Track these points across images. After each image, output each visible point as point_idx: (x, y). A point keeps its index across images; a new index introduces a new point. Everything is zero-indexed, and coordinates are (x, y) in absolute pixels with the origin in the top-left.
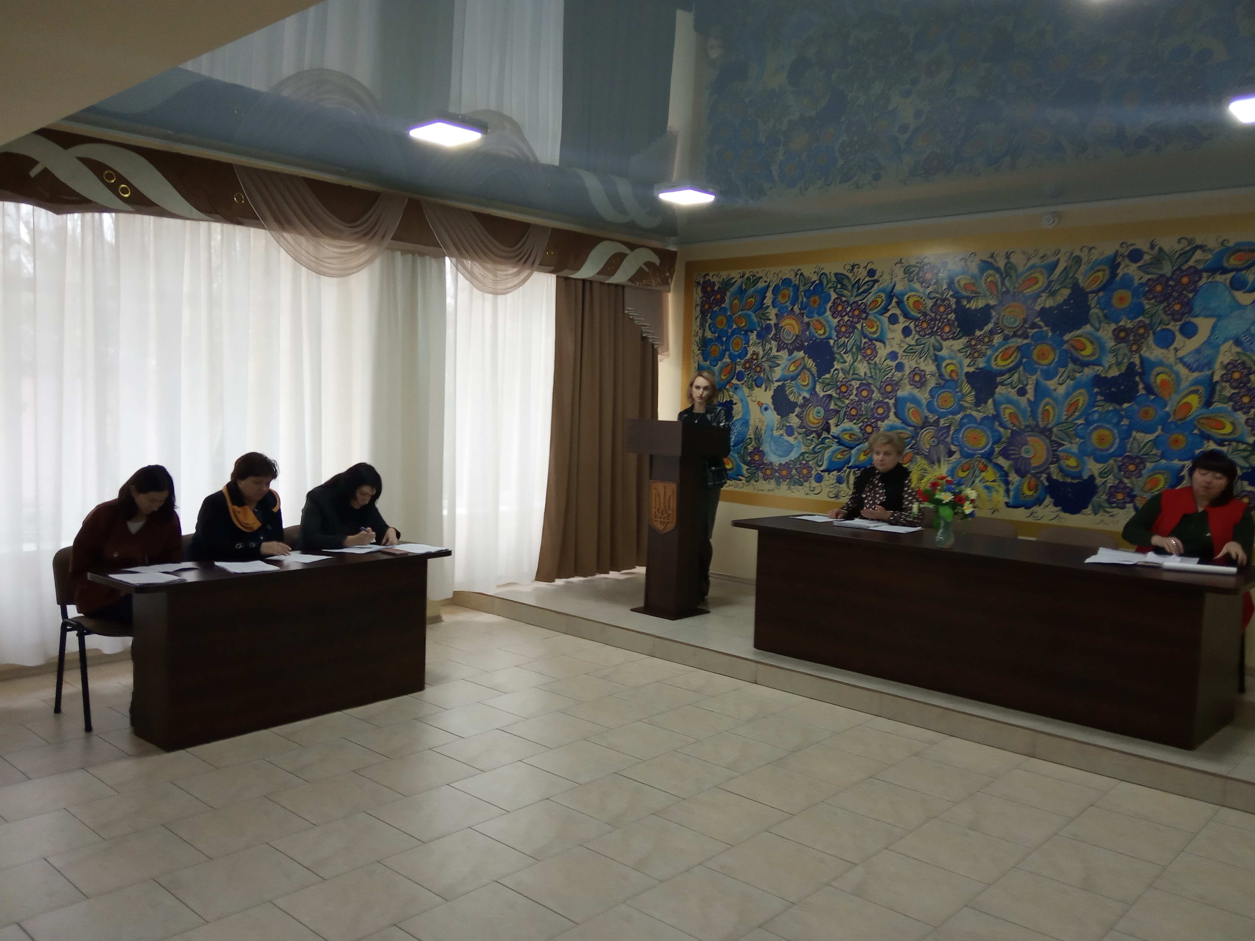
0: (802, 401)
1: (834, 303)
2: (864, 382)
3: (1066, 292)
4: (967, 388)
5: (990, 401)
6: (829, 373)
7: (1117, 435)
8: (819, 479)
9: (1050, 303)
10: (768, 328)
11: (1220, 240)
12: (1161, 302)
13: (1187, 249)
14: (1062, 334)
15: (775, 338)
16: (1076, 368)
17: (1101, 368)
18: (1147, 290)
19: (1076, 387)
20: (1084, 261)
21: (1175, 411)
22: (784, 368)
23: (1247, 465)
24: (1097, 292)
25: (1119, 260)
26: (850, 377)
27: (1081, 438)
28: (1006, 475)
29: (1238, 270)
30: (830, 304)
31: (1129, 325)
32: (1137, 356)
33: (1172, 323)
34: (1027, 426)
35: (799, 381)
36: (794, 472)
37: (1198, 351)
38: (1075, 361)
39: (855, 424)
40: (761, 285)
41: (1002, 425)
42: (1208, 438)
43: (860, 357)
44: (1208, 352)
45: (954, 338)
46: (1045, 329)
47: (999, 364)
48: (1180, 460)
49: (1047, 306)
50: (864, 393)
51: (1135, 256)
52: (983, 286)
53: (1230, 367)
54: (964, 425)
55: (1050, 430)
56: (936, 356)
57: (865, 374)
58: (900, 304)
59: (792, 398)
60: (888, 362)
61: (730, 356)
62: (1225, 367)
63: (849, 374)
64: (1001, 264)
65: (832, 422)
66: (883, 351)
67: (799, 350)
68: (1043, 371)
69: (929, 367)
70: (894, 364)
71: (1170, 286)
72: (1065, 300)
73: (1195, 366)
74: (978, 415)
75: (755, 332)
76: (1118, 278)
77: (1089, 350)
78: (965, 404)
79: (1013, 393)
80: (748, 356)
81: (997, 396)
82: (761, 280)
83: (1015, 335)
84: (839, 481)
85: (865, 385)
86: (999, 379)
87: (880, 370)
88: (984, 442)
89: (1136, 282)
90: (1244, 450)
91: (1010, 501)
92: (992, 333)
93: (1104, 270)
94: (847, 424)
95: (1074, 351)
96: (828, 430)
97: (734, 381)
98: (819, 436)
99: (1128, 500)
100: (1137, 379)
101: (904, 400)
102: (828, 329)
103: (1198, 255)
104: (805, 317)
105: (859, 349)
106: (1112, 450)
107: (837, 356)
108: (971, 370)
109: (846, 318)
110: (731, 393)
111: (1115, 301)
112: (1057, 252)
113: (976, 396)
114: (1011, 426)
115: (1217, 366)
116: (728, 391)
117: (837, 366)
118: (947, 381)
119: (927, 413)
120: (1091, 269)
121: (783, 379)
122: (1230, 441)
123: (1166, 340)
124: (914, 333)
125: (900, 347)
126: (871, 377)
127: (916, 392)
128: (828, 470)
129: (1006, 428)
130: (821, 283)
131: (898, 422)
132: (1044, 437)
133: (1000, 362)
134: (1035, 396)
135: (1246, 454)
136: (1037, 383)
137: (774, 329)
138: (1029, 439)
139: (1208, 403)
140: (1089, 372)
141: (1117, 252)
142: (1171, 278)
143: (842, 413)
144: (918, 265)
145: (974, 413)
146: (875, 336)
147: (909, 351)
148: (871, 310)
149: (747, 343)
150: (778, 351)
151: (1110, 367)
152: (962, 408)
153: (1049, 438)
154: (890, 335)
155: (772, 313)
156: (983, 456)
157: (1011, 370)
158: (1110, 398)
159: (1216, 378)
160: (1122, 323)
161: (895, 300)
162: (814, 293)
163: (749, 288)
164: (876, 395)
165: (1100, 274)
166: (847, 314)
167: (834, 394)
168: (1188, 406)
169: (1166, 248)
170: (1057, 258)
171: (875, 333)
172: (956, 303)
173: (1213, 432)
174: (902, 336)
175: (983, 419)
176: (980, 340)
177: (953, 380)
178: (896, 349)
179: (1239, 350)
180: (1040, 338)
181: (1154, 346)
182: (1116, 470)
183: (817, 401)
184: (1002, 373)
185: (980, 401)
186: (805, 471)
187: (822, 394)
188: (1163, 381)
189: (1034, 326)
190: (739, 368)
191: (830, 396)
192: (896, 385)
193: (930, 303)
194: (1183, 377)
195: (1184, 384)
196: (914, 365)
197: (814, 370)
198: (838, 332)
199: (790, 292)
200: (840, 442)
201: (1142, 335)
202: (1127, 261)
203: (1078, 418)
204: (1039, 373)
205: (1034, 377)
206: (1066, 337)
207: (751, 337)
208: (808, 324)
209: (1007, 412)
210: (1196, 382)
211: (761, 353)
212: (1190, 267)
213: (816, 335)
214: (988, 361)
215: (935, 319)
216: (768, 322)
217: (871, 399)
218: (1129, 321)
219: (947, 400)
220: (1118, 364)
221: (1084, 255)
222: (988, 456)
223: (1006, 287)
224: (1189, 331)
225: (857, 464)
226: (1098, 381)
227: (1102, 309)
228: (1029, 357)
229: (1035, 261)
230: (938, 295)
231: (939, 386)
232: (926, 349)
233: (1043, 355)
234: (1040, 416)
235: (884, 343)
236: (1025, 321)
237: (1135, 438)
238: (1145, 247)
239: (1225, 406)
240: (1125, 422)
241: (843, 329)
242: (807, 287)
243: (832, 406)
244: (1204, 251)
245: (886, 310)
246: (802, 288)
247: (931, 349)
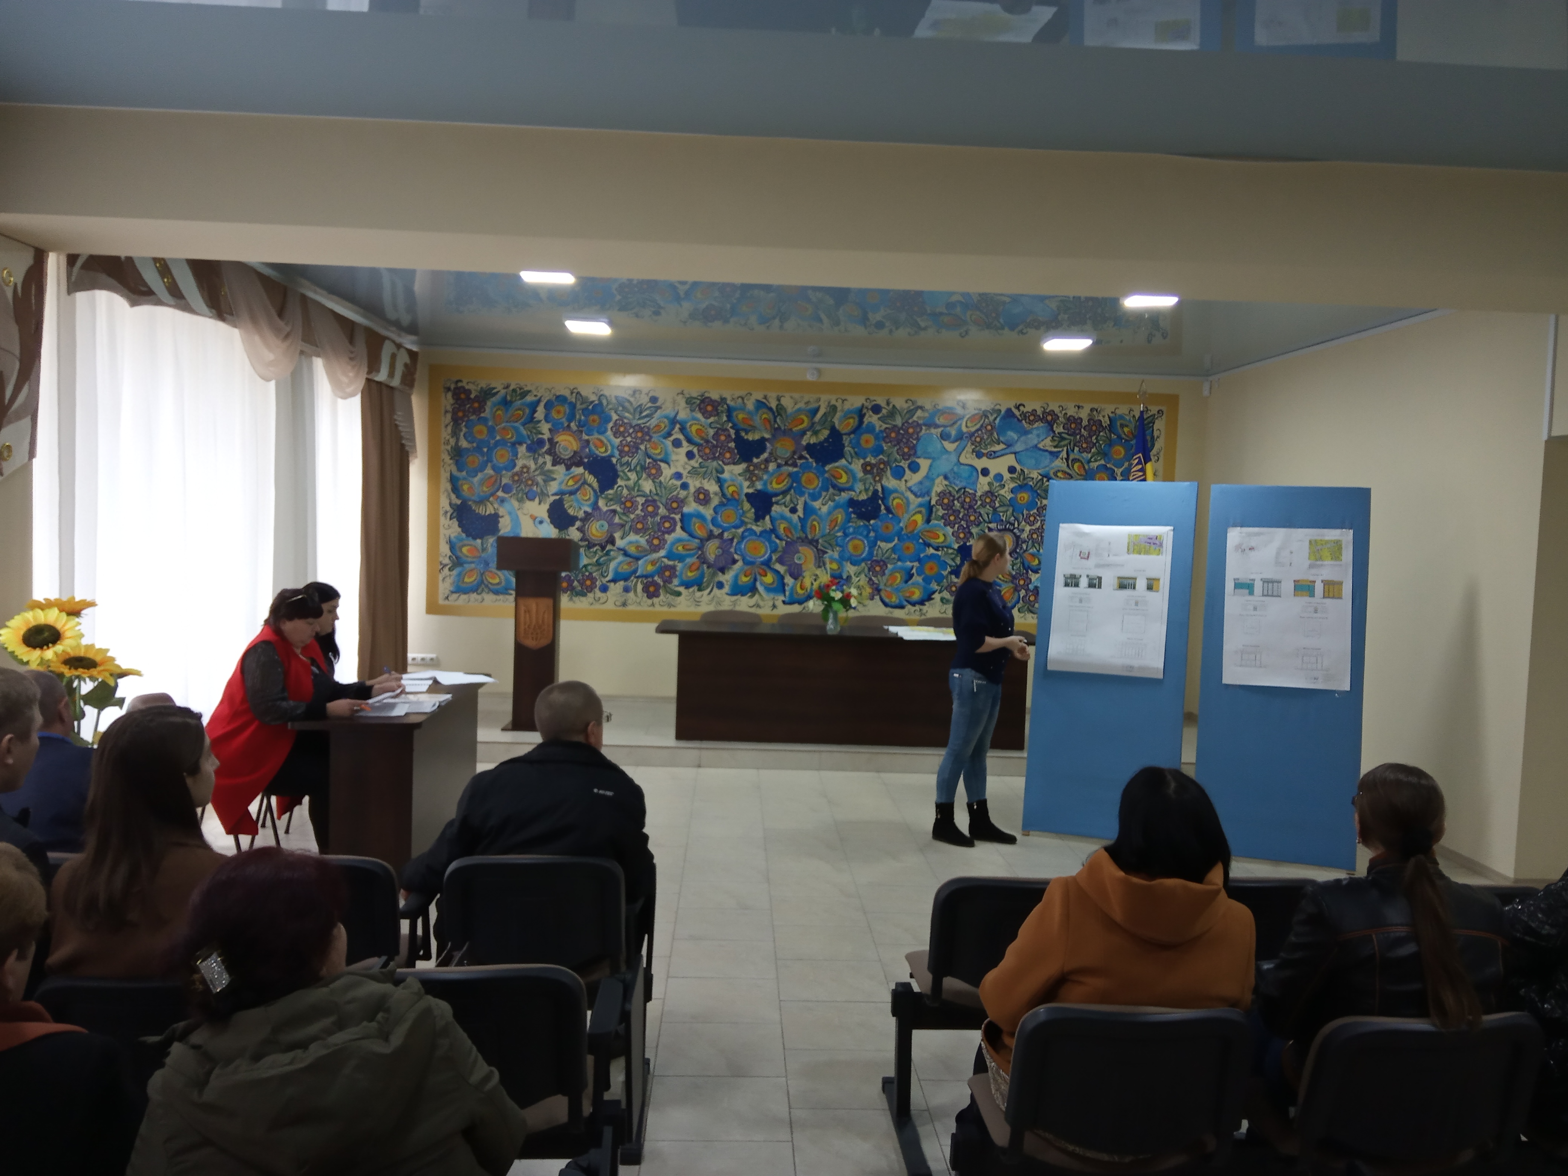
0: (583, 515)
1: (615, 423)
2: (650, 498)
3: (826, 433)
4: (747, 506)
5: (767, 518)
6: (613, 488)
7: (866, 545)
8: (604, 589)
9: (813, 440)
10: (541, 443)
11: (933, 404)
12: (895, 446)
13: (912, 408)
14: (824, 466)
15: (550, 452)
16: (836, 492)
17: (853, 493)
18: (884, 436)
19: (836, 507)
20: (839, 408)
21: (906, 526)
22: (561, 483)
23: (954, 564)
24: (849, 434)
25: (865, 411)
26: (635, 493)
27: (840, 546)
28: (782, 578)
29: (945, 426)
30: (611, 425)
31: (873, 461)
32: (879, 484)
33: (903, 461)
34: (798, 538)
35: (579, 495)
36: (576, 583)
37: (921, 483)
38: (834, 486)
39: (641, 537)
40: (529, 399)
41: (778, 537)
42: (929, 545)
43: (644, 475)
44: (927, 484)
45: (734, 464)
46: (810, 460)
47: (775, 487)
48: (911, 562)
49: (812, 442)
50: (650, 509)
51: (876, 409)
52: (757, 421)
53: (942, 495)
54: (746, 537)
55: (817, 541)
56: (718, 478)
57: (651, 491)
58: (682, 430)
59: (571, 512)
60: (674, 482)
61: (494, 468)
62: (939, 495)
63: (634, 490)
64: (773, 405)
65: (617, 535)
66: (667, 472)
67: (578, 465)
68: (809, 494)
69: (712, 487)
70: (679, 483)
71: (901, 434)
72: (825, 439)
73: (918, 494)
74: (758, 529)
75: (525, 446)
76: (864, 425)
77: (844, 479)
78: (746, 520)
79: (786, 511)
80: (517, 469)
81: (773, 513)
82: (530, 394)
83: (786, 464)
84: (626, 590)
85: (650, 501)
86: (774, 500)
87: (665, 488)
88: (763, 551)
89: (877, 429)
90: (952, 554)
91: (787, 600)
92: (767, 461)
93: (854, 418)
94: (633, 537)
95: (832, 479)
96: (613, 542)
97: (500, 494)
98: (603, 548)
99: (876, 592)
100: (880, 502)
101: (691, 515)
102: (610, 448)
103: (919, 413)
104: (584, 434)
105: (644, 468)
106: (864, 555)
107: (621, 474)
108: (751, 491)
109: (629, 439)
110: (496, 506)
111: (862, 442)
112: (819, 400)
113: (756, 513)
114: (785, 538)
115: (933, 494)
116: (492, 504)
117: (620, 482)
118: (728, 500)
119: (712, 527)
120: (845, 416)
121: (561, 493)
122: (942, 547)
123: (899, 474)
124: (697, 456)
125: (684, 469)
126: (657, 494)
127: (701, 509)
128: (614, 581)
129: (781, 539)
130: (601, 404)
131: (684, 535)
132: (812, 547)
133: (775, 486)
134: (804, 514)
135: (953, 556)
136: (806, 503)
137: (547, 443)
138: (800, 548)
139: (928, 521)
140: (845, 496)
141: (863, 405)
142: (902, 428)
143: (627, 527)
144: (699, 397)
145: (754, 528)
146: (659, 457)
147: (693, 472)
148: (655, 433)
149: (516, 454)
150: (554, 465)
151: (860, 492)
152: (743, 523)
153: (816, 548)
154: (674, 457)
155: (545, 428)
156: (763, 563)
157: (785, 493)
158: (862, 516)
159: (933, 502)
160: (868, 459)
161: (678, 426)
162: (593, 412)
163: (515, 400)
164: (662, 511)
165: (851, 421)
166: (630, 435)
167: (618, 509)
168: (915, 522)
169: (898, 406)
170: (816, 405)
171: (659, 454)
172: (735, 434)
173: (932, 541)
174: (686, 459)
175: (762, 532)
176: (757, 466)
177: (735, 499)
178: (681, 470)
179: (947, 483)
180: (806, 468)
181: (891, 478)
182: (866, 570)
183: (600, 515)
184: (776, 495)
185: (759, 517)
186: (588, 583)
187: (605, 509)
188: (898, 504)
189: (801, 457)
190: (505, 481)
191: (614, 512)
192: (682, 502)
193: (711, 432)
194: (911, 501)
195: (912, 507)
196: (698, 485)
197: (596, 485)
198: (621, 452)
199: (566, 409)
200: (626, 554)
201: (882, 469)
202: (871, 413)
203: (838, 531)
204: (806, 495)
205: (803, 499)
206: (827, 468)
207: (519, 450)
208: (588, 441)
209: (782, 527)
210: (920, 505)
211: (533, 466)
212: (914, 421)
213: (597, 452)
214: (765, 484)
215: (717, 447)
216: (540, 436)
217: (657, 514)
218: (872, 458)
219: (729, 516)
220: (866, 490)
221: (839, 404)
222: (767, 563)
223: (778, 425)
224: (914, 468)
225: (645, 573)
226: (852, 503)
227: (853, 448)
228: (799, 482)
229: (801, 405)
230: (718, 426)
231: (722, 504)
232: (709, 471)
233: (810, 481)
234: (808, 530)
235: (668, 463)
236: (794, 453)
237: (879, 547)
238: (883, 404)
239: (939, 522)
240: (872, 534)
241: (626, 449)
242: (584, 406)
243: (617, 520)
244: (923, 411)
245: (669, 434)
246: (579, 406)
247: (714, 472)
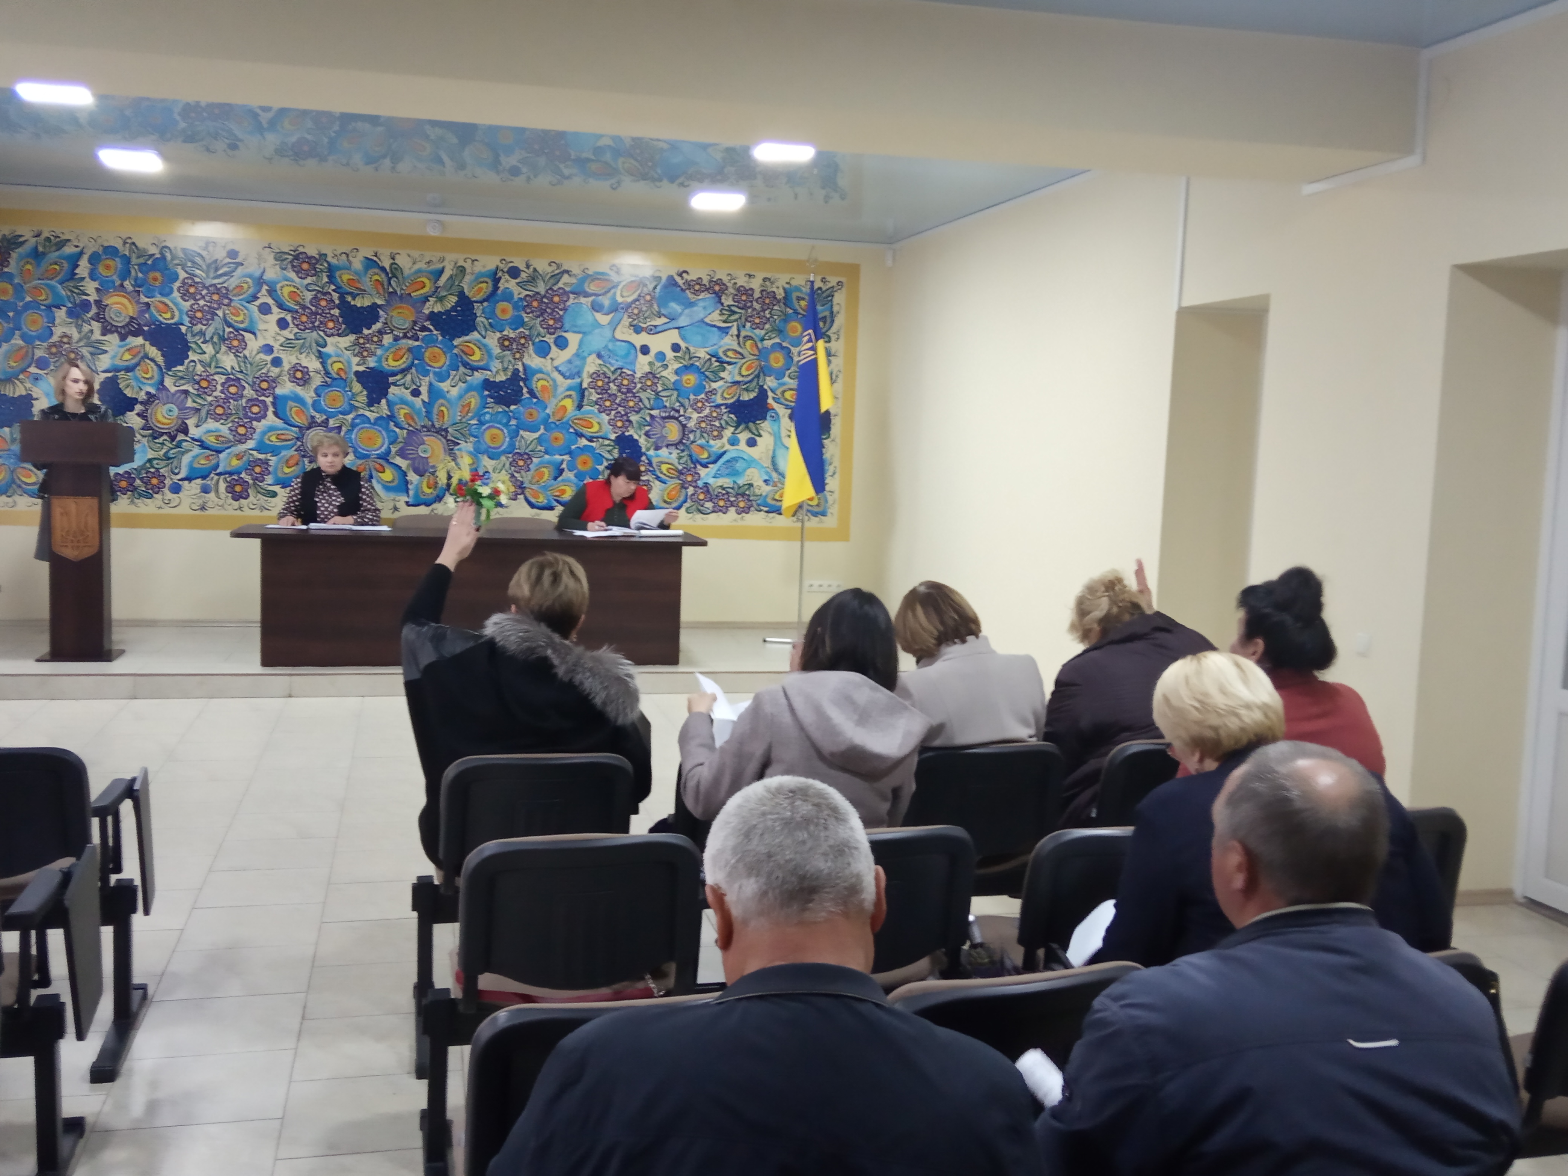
0: (145, 397)
1: (184, 283)
2: (232, 376)
3: (454, 299)
4: (357, 387)
5: (384, 401)
6: (182, 364)
7: (506, 435)
8: (176, 489)
9: (438, 308)
10: (86, 305)
11: (582, 269)
12: (538, 317)
13: (557, 272)
14: (452, 339)
15: (97, 318)
16: (468, 372)
17: (489, 373)
18: (524, 305)
19: (470, 389)
20: (468, 270)
21: (553, 413)
22: (114, 357)
24: (481, 302)
25: (500, 274)
26: (212, 370)
27: (475, 437)
28: (405, 474)
29: (597, 295)
30: (177, 284)
31: (512, 335)
32: (520, 363)
33: (548, 336)
34: (423, 427)
35: (138, 372)
36: (138, 482)
37: (570, 362)
38: (466, 365)
39: (222, 424)
40: (68, 250)
41: (397, 425)
42: (581, 435)
43: (224, 348)
44: (578, 362)
45: (339, 335)
46: (435, 332)
47: (391, 364)
48: (561, 455)
49: (436, 311)
50: (233, 390)
51: (514, 272)
52: (367, 283)
53: (596, 375)
54: (357, 425)
55: (446, 430)
56: (319, 352)
57: (233, 368)
58: (271, 292)
59: (129, 393)
60: (262, 356)
61: (23, 337)
62: (591, 376)
63: (210, 367)
64: (386, 264)
65: (191, 423)
66: (253, 344)
67: (135, 334)
68: (435, 373)
69: (313, 364)
70: (269, 358)
71: (545, 303)
72: (453, 307)
73: (567, 374)
74: (372, 416)
75: (64, 309)
76: (499, 292)
77: (477, 356)
78: (357, 404)
79: (407, 394)
80: (55, 338)
81: (390, 396)
82: (68, 244)
83: (405, 336)
84: (205, 490)
85: (232, 380)
86: (391, 379)
87: (251, 364)
88: (379, 441)
89: (516, 297)
90: (609, 445)
91: (410, 500)
92: (381, 332)
93: (487, 282)
94: (211, 425)
95: (462, 355)
96: (185, 431)
97: (33, 370)
98: (173, 438)
99: (519, 491)
100: (521, 384)
101: (286, 398)
102: (177, 313)
103: (565, 278)
104: (142, 296)
105: (223, 339)
106: (504, 447)
107: (193, 345)
108: (361, 369)
109: (202, 302)
110: (28, 385)
111: (498, 312)
112: (443, 260)
113: (368, 396)
114: (406, 426)
115: (585, 375)
116: (21, 382)
117: (192, 356)
118: (334, 379)
119: (314, 413)
120: (476, 279)
121: (116, 369)
122: (597, 437)
123: (543, 351)
124: (291, 325)
125: (276, 340)
126: (241, 372)
127: (299, 390)
128: (189, 479)
129: (401, 428)
130: (164, 258)
131: (279, 423)
132: (440, 437)
134: (429, 397)
135: (610, 448)
136: (431, 384)
137: (93, 306)
138: (425, 438)
139: (580, 407)
140: (479, 376)
141: (497, 268)
142: (545, 296)
143: (203, 412)
144: (292, 253)
145: (368, 414)
146: (242, 326)
147: (288, 345)
148: (235, 295)
149: (52, 321)
150: (103, 334)
151: (497, 372)
152: (353, 408)
153: (445, 438)
154: (261, 326)
155: (90, 287)
156: (380, 457)
157: (404, 371)
158: (499, 401)
159: (585, 385)
160: (505, 333)
161: (265, 287)
162: (154, 267)
163: (50, 252)
164: (249, 392)
165: (484, 285)
166: (203, 297)
167: (191, 390)
168: (564, 408)
169: (539, 269)
170: (441, 266)
171: (242, 322)
172: (339, 298)
173: (585, 431)
174: (277, 329)
175: (377, 419)
176: (368, 339)
177: (342, 379)
178: (272, 343)
179: (600, 362)
180: (430, 342)
181: (534, 355)
182: (507, 465)
183: (168, 397)
184: (394, 374)
185: (372, 402)
186: (155, 481)
187: (173, 389)
188: (543, 386)
189: (424, 329)
190: (39, 353)
191: (186, 392)
192: (273, 382)
193: (309, 296)
194: (559, 383)
195: (560, 390)
196: (295, 361)
197: (160, 360)
198: (192, 318)
199: (118, 263)
200: (203, 445)
201: (523, 345)
202: (507, 277)
203: (472, 418)
204: (431, 375)
205: (427, 379)
206: (456, 342)
207: (57, 315)
208: (148, 305)
209: (401, 413)
210: (569, 389)
211: (76, 336)
212: (560, 288)
213: (161, 319)
214: (379, 361)
215: (316, 314)
216: (85, 297)
217: (242, 396)
218: (511, 331)
219: (335, 399)
220: (505, 370)
221: (468, 265)
222: (385, 457)
223: (393, 288)
224: (562, 344)
225: (228, 469)
226: (487, 384)
227: (487, 319)
228: (421, 359)
229: (421, 265)
230: (318, 288)
231: (326, 385)
232: (307, 345)
233: (435, 358)
234: (435, 417)
235: (254, 334)
236: (415, 323)
237: (522, 437)
238: (522, 267)
239: (592, 408)
240: (513, 422)
241: (199, 315)
242: (141, 260)
243: (189, 403)
244: (570, 275)
245: (255, 298)
246: (134, 260)
247: (314, 345)
